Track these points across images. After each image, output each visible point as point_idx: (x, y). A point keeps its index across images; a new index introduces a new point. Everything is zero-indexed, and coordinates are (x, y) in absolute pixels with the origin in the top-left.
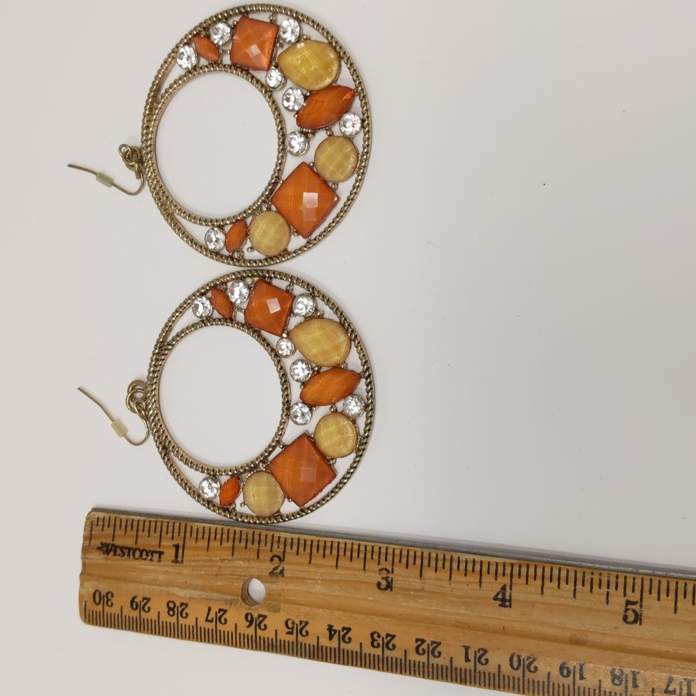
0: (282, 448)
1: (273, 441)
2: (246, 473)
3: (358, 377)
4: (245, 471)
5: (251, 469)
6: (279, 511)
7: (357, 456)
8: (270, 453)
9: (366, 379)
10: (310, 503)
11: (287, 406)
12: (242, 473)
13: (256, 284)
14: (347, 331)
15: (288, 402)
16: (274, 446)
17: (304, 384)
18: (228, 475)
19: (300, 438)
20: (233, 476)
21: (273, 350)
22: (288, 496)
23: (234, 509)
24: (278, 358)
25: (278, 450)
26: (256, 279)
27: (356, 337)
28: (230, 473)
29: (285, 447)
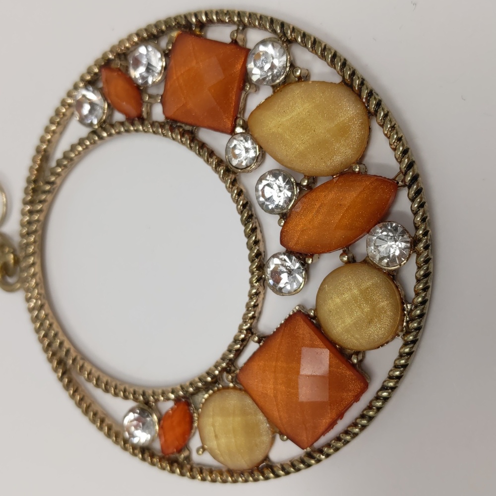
0: (259, 342)
1: (240, 331)
2: (200, 394)
3: (392, 186)
4: (198, 390)
5: (207, 386)
6: (267, 458)
7: (406, 344)
8: (239, 353)
9: (410, 187)
10: (323, 440)
11: (259, 261)
12: (193, 394)
13: (175, 43)
14: (359, 95)
15: (258, 254)
16: (243, 340)
17: (285, 215)
18: (168, 399)
19: (290, 319)
20: (177, 400)
21: (220, 162)
22: (279, 430)
23: (188, 458)
24: (232, 176)
25: (253, 347)
26: (175, 34)
27: (379, 104)
28: (172, 396)
29: (264, 339)
